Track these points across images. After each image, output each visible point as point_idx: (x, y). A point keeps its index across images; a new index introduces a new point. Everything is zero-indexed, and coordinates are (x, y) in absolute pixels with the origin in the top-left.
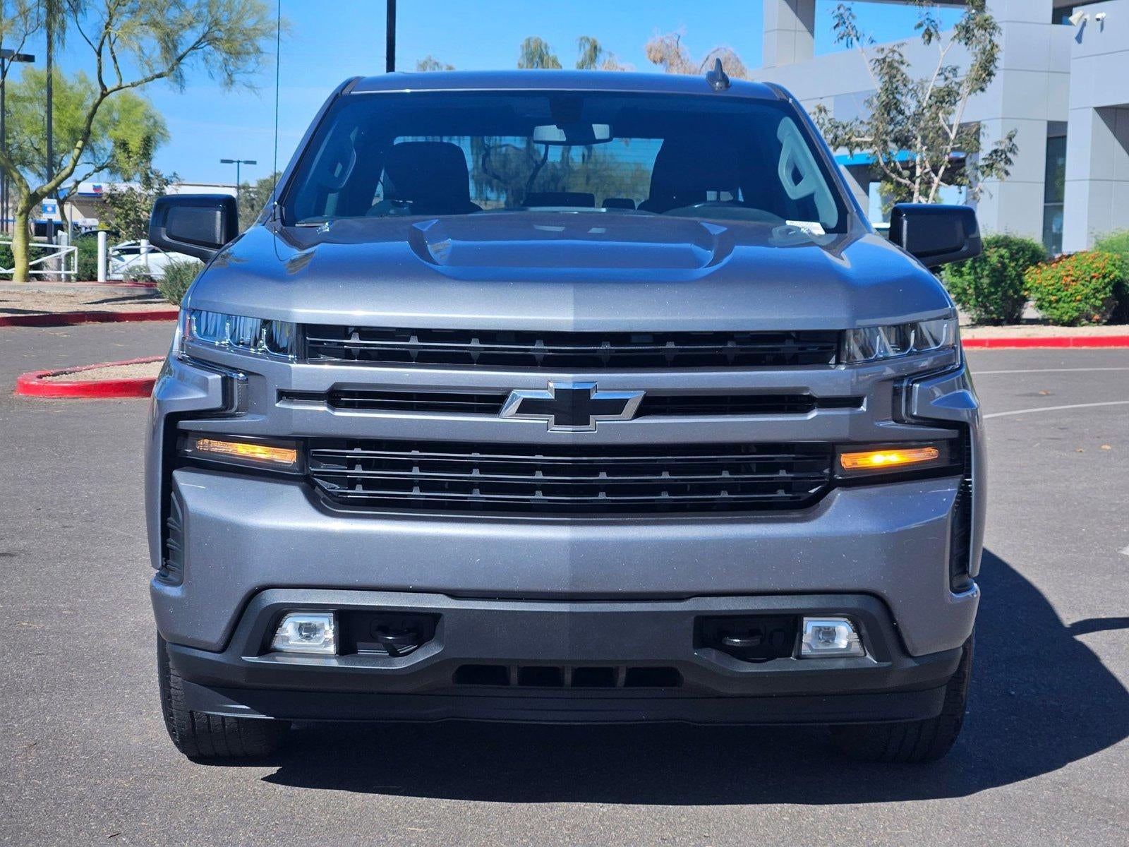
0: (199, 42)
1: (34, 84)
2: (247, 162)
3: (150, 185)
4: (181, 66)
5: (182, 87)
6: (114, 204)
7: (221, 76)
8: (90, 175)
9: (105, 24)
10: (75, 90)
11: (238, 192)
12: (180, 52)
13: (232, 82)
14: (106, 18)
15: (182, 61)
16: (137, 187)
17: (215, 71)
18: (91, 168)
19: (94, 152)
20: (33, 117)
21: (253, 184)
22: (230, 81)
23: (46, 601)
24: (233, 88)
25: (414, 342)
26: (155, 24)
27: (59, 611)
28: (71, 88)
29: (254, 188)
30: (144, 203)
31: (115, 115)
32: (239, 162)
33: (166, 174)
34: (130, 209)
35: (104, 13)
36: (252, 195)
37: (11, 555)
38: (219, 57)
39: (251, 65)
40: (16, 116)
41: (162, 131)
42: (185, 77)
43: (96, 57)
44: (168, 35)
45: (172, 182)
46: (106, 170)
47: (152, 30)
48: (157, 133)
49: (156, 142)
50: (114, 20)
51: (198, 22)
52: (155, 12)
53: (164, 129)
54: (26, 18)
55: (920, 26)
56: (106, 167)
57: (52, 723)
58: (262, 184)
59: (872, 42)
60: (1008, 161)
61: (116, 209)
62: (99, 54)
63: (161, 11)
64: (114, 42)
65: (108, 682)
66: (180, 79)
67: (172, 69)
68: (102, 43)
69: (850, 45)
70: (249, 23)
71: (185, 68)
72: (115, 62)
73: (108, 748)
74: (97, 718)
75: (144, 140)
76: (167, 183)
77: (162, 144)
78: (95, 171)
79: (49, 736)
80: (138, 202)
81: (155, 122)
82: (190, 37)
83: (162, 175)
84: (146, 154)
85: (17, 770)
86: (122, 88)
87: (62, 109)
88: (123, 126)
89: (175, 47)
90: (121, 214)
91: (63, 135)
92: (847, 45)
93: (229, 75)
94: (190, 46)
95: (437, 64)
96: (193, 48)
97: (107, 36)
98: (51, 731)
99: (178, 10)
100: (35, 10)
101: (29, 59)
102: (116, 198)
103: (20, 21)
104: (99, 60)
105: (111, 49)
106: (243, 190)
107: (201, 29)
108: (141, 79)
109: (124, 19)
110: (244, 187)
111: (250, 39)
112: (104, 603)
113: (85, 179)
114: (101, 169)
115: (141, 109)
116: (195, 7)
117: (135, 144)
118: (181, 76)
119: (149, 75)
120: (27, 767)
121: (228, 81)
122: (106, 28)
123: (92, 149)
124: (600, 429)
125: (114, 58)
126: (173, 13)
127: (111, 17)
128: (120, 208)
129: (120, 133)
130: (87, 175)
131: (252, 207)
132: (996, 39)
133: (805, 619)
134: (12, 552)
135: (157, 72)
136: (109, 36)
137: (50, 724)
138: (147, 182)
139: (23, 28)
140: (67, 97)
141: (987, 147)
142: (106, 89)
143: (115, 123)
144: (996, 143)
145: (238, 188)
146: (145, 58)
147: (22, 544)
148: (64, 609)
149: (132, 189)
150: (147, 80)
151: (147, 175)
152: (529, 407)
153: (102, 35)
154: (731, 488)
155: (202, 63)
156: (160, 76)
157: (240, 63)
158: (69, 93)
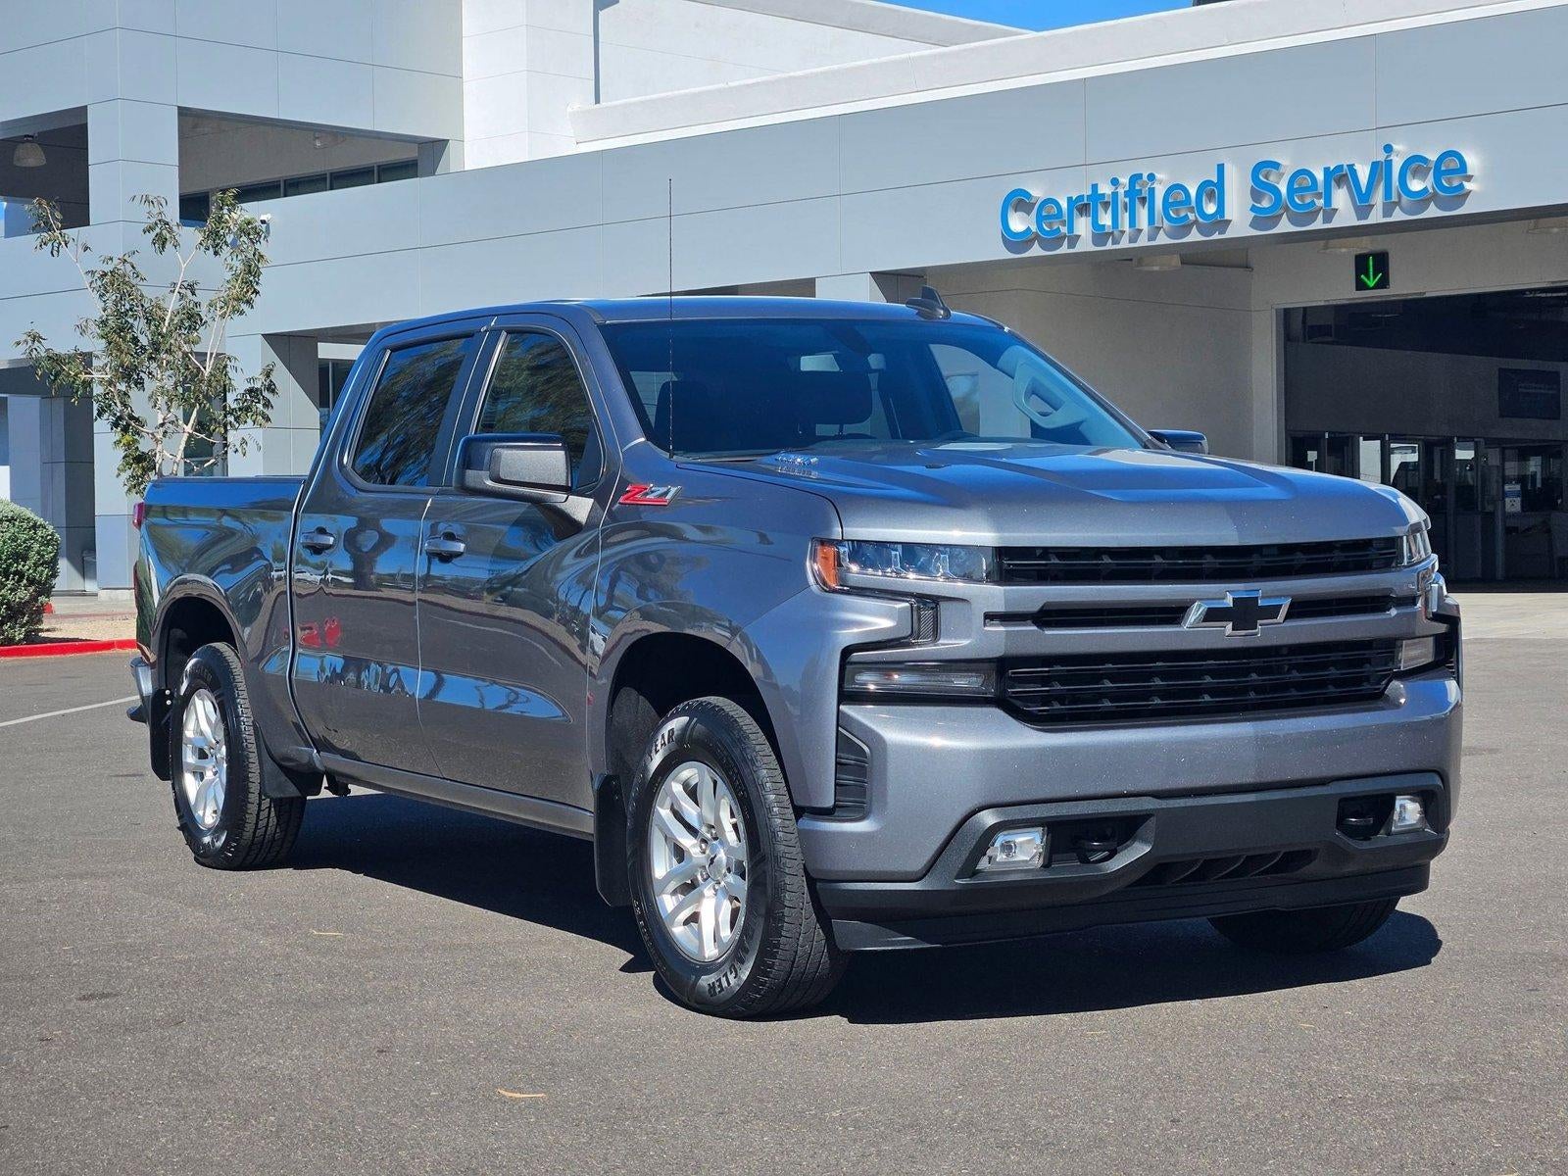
25: (1107, 560)
55: (150, 229)
59: (86, 249)
60: (268, 404)
69: (55, 253)
92: (52, 253)
124: (1263, 634)
132: (262, 247)
133: (1398, 797)
141: (239, 384)
144: (249, 381)
152: (1213, 615)
154: (1337, 683)
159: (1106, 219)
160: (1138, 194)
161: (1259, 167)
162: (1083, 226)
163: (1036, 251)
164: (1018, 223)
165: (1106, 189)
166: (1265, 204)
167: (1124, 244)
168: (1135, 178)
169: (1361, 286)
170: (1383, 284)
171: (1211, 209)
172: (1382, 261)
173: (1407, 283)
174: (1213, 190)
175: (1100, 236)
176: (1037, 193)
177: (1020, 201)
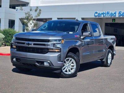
133: (44, 62)
159: (104, 15)
160: (108, 13)
161: (120, 12)
162: (102, 15)
163: (97, 17)
164: (96, 15)
165: (105, 12)
166: (120, 15)
167: (106, 17)
168: (108, 12)
169: (113, 21)
170: (115, 21)
171: (115, 15)
172: (115, 20)
173: (117, 22)
174: (115, 13)
175: (104, 16)
176: (98, 12)
177: (96, 13)
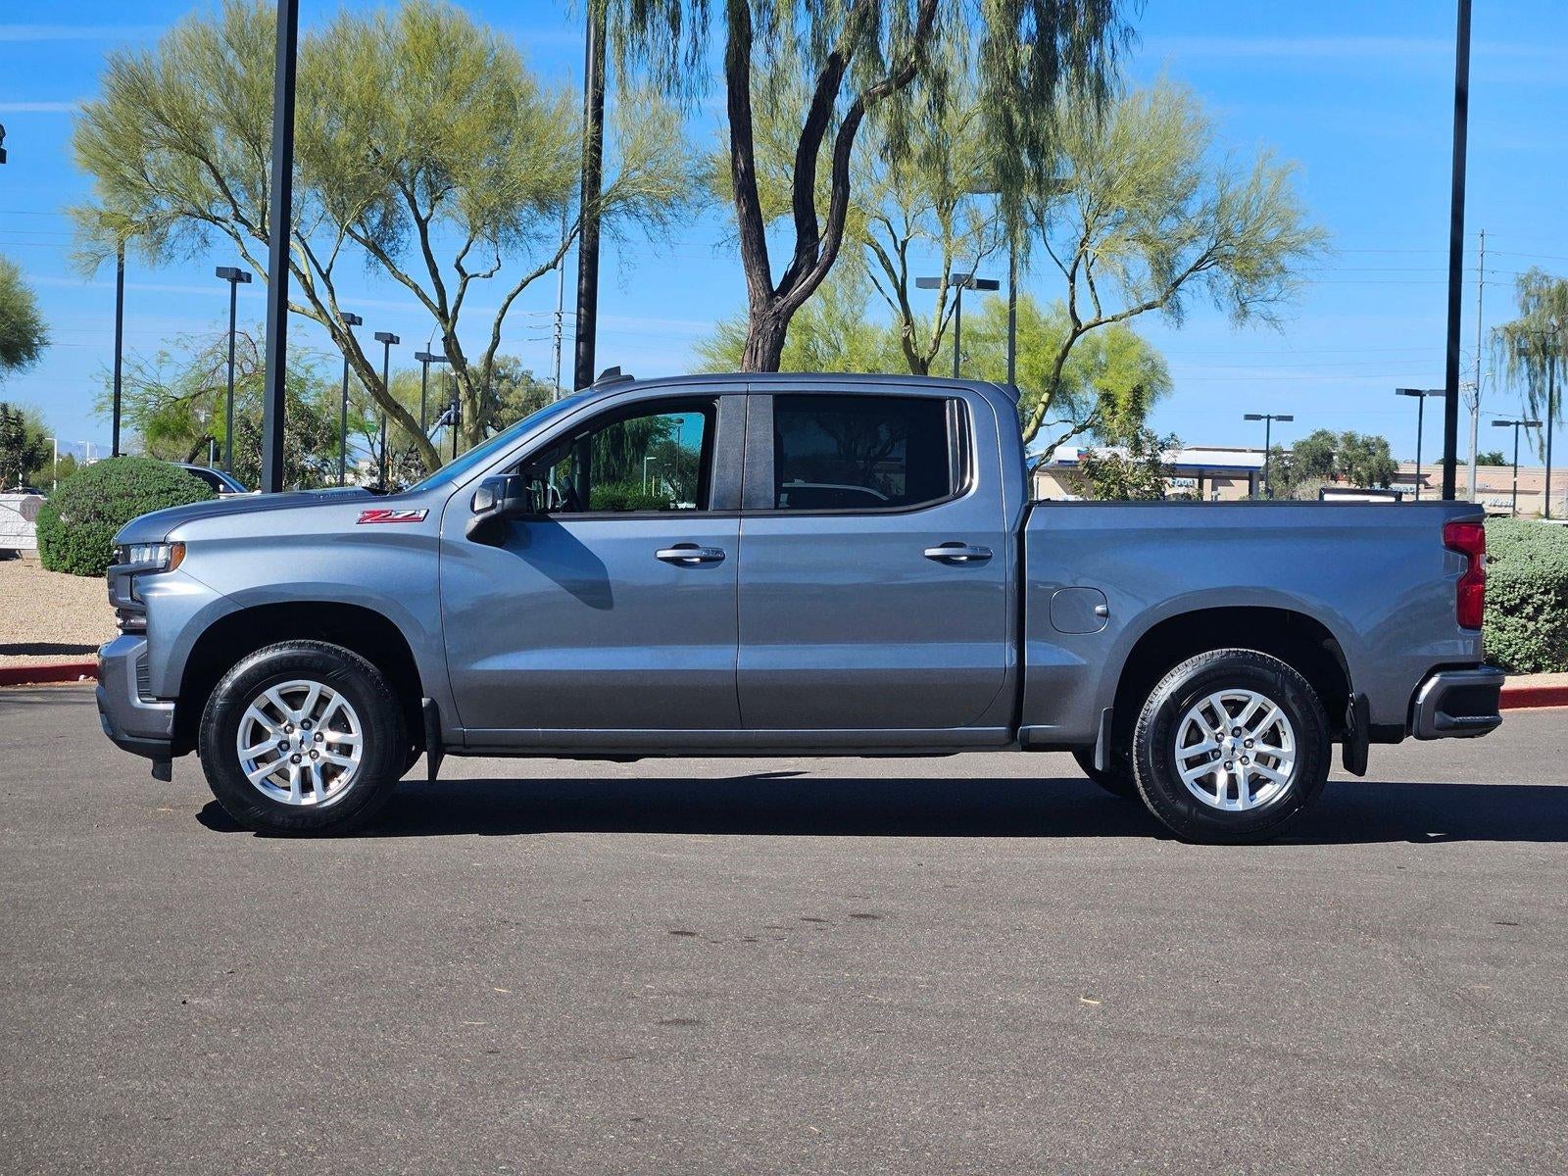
0: (1201, 261)
1: (998, 318)
2: (1281, 418)
3: (1140, 450)
4: (1179, 293)
5: (1180, 321)
6: (1093, 475)
7: (1230, 306)
8: (1067, 437)
9: (1080, 241)
10: (1051, 326)
11: (1267, 459)
12: (1177, 274)
13: (1246, 313)
14: (1082, 233)
15: (1180, 286)
16: (1124, 452)
17: (1224, 299)
18: (1069, 428)
19: (1073, 407)
20: (996, 362)
21: (1288, 447)
22: (1243, 313)
23: (902, 972)
24: (1248, 324)
26: (1145, 239)
27: (914, 984)
28: (1046, 323)
29: (1288, 452)
30: (1131, 475)
31: (1102, 357)
32: (1269, 417)
33: (1162, 436)
34: (1113, 482)
35: (1080, 226)
36: (1286, 463)
37: (874, 917)
38: (1228, 280)
39: (1272, 290)
40: (975, 360)
41: (1163, 379)
42: (1183, 307)
43: (1068, 284)
44: (1162, 253)
45: (1168, 445)
46: (1089, 431)
47: (1140, 248)
48: (1156, 381)
49: (1154, 393)
50: (1093, 234)
51: (1201, 234)
52: (1145, 223)
53: (1164, 375)
54: (980, 236)
56: (1088, 427)
57: (877, 1109)
58: (1300, 447)
61: (1095, 483)
62: (1072, 279)
63: (1154, 222)
64: (1092, 264)
65: (952, 1068)
66: (1176, 310)
67: (1166, 298)
68: (1076, 264)
70: (1270, 233)
71: (1184, 296)
72: (1093, 289)
73: (934, 1141)
74: (929, 1108)
75: (1134, 390)
76: (1163, 448)
77: (1162, 395)
78: (1074, 432)
79: (868, 1124)
80: (1124, 473)
81: (1154, 367)
82: (1191, 254)
83: (1156, 437)
84: (1137, 411)
85: (824, 1157)
86: (1101, 323)
87: (1034, 351)
88: (1112, 373)
89: (1172, 269)
90: (1102, 489)
91: (1034, 386)
93: (1241, 304)
94: (1192, 265)
95: (1545, 278)
96: (1195, 269)
97: (1083, 256)
98: (871, 1117)
99: (1175, 220)
100: (992, 225)
101: (992, 285)
102: (1097, 468)
103: (973, 239)
104: (1072, 288)
105: (1088, 273)
106: (1273, 457)
107: (1205, 243)
108: (1125, 310)
109: (1106, 233)
110: (1275, 453)
111: (1271, 256)
112: (971, 978)
113: (1060, 443)
114: (1082, 429)
115: (1137, 349)
116: (1199, 215)
117: (1123, 397)
118: (1179, 307)
119: (1135, 305)
120: (836, 1155)
121: (1240, 312)
122: (1082, 245)
123: (1071, 404)
125: (1091, 284)
126: (1170, 224)
127: (1088, 231)
128: (1102, 481)
129: (1107, 383)
130: (1064, 437)
131: (1286, 478)
134: (876, 914)
135: (1146, 302)
136: (1086, 256)
137: (872, 1110)
138: (1137, 447)
139: (977, 249)
140: (1040, 335)
142: (1080, 325)
143: (1102, 369)
145: (1268, 453)
146: (1131, 284)
147: (891, 904)
148: (922, 982)
149: (1116, 455)
150: (1132, 313)
151: (1136, 436)
153: (1077, 254)
155: (1206, 290)
156: (1149, 307)
157: (1256, 287)
158: (1042, 329)
